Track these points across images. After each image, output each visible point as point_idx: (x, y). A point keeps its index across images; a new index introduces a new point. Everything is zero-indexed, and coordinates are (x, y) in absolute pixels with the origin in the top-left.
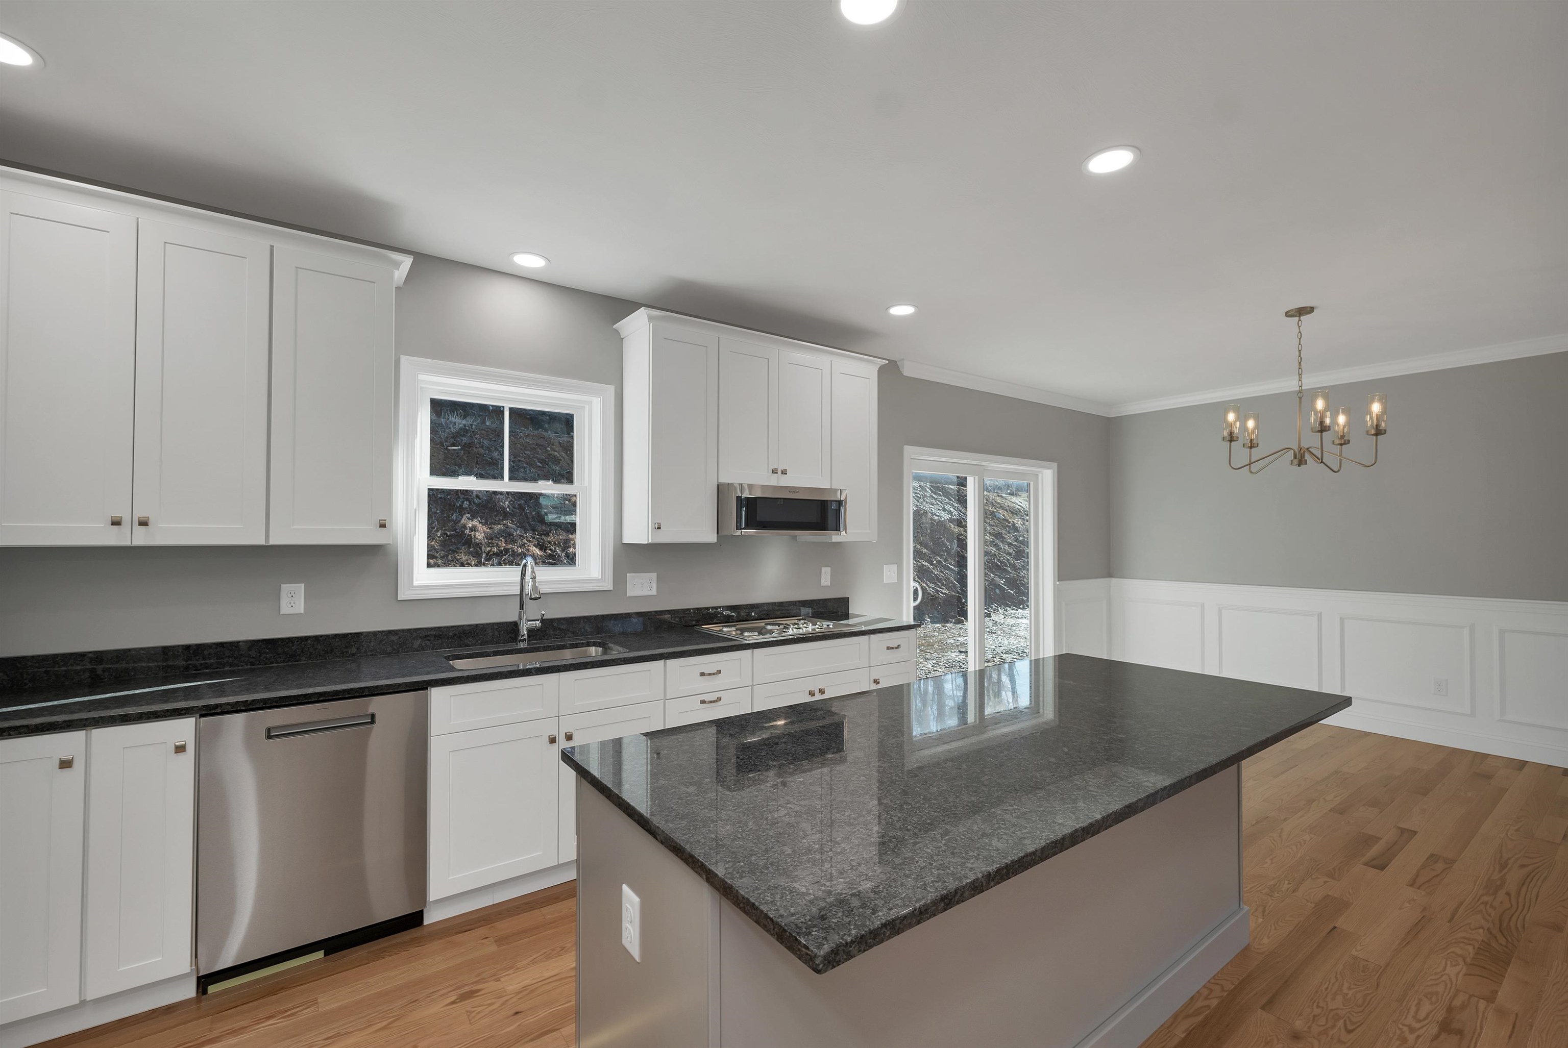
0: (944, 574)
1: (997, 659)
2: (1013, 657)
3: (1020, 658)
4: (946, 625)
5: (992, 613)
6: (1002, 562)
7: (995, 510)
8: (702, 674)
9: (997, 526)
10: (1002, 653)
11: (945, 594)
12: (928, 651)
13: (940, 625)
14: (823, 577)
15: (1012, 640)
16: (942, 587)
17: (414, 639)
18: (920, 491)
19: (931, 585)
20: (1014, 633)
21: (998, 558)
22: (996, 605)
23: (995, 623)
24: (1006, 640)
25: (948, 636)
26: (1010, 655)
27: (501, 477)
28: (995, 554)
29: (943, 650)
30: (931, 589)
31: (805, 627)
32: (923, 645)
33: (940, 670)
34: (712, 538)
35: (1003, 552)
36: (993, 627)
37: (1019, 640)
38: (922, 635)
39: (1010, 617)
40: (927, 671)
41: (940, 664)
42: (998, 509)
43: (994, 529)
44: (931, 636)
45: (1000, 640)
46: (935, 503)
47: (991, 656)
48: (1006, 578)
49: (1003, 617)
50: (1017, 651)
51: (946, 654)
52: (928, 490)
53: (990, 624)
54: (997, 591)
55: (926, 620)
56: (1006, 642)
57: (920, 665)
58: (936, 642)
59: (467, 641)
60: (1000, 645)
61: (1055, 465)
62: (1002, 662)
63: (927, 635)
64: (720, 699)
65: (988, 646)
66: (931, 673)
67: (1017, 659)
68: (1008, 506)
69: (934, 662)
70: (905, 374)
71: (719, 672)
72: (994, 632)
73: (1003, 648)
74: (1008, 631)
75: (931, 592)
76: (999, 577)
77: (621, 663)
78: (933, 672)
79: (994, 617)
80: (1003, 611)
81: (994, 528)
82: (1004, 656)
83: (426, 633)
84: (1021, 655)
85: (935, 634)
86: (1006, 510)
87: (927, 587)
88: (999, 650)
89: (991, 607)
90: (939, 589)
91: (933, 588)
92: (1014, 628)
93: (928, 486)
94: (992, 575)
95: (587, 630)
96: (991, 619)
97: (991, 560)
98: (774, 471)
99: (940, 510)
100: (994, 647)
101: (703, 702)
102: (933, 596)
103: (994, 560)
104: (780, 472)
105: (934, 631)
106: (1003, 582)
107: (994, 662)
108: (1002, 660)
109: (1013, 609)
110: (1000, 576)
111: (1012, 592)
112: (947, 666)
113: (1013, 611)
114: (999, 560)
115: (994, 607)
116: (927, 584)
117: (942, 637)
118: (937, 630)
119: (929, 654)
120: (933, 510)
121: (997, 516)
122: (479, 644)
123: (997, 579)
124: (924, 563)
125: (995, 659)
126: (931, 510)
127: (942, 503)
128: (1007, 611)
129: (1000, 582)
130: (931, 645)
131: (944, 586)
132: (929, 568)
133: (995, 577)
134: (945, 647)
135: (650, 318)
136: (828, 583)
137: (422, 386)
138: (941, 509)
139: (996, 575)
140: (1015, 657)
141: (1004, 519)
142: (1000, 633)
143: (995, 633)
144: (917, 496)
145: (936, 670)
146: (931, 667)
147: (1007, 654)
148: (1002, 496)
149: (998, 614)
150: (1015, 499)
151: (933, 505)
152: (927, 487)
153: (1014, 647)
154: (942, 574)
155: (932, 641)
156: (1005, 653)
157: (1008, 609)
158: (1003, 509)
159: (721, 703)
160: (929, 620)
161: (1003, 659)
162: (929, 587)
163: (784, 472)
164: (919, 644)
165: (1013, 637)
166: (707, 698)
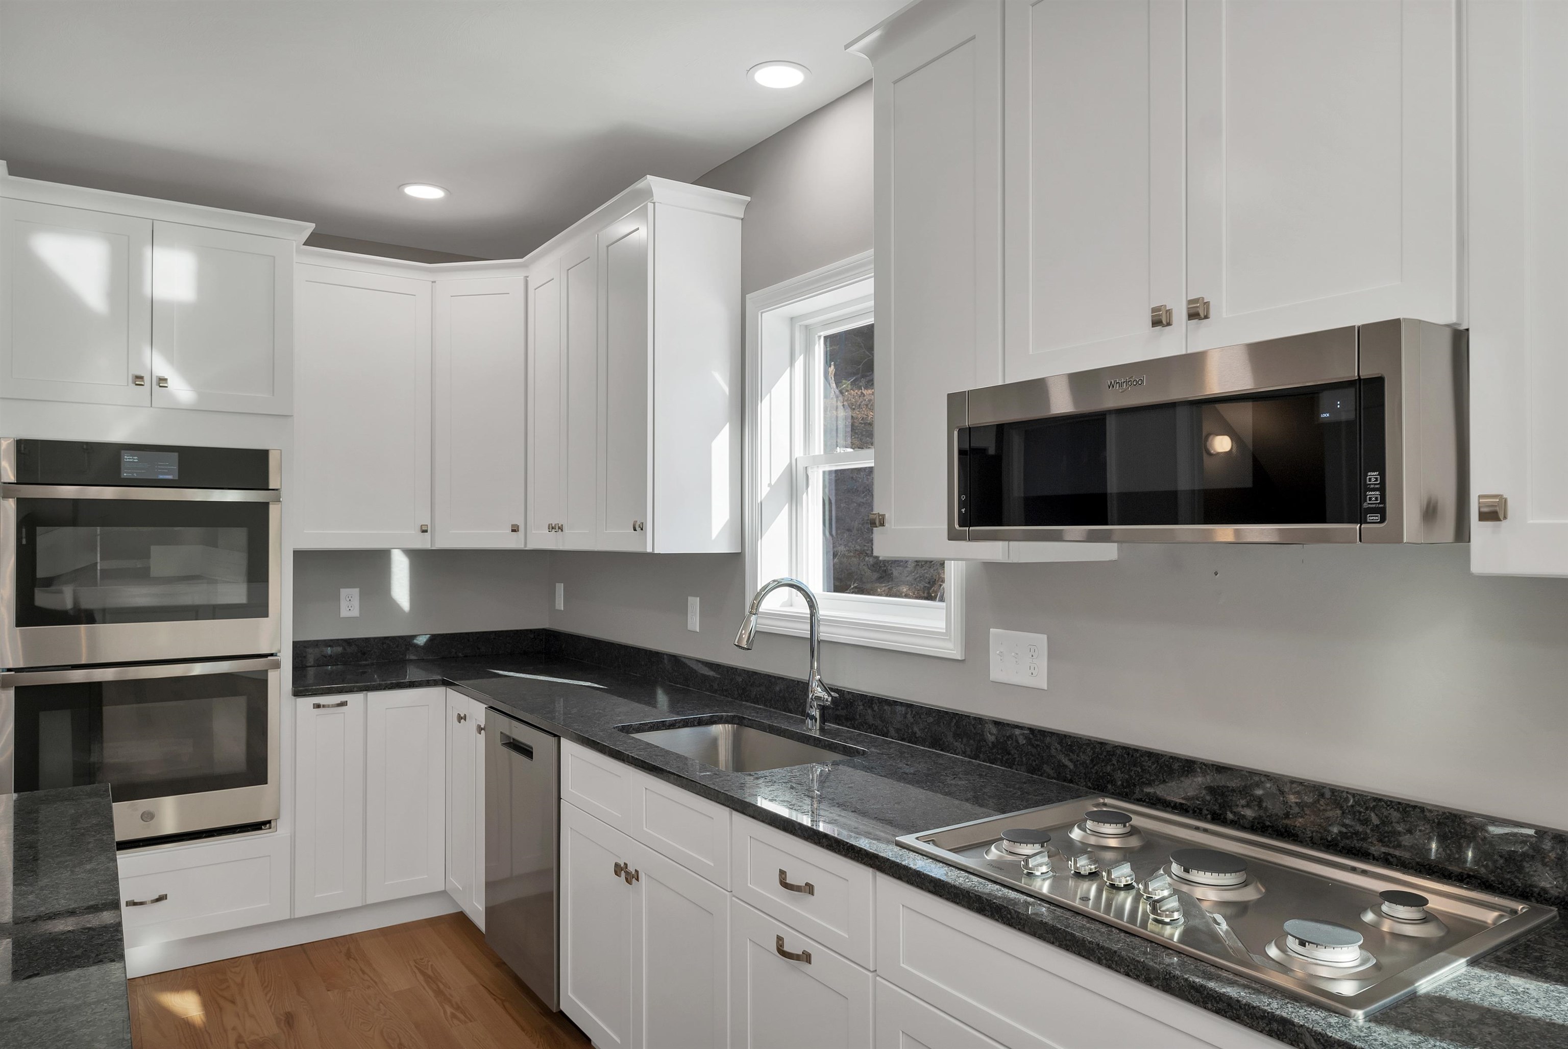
64: (807, 958)
71: (810, 890)
98: (1159, 319)
101: (780, 943)
159: (810, 969)
163: (1194, 312)
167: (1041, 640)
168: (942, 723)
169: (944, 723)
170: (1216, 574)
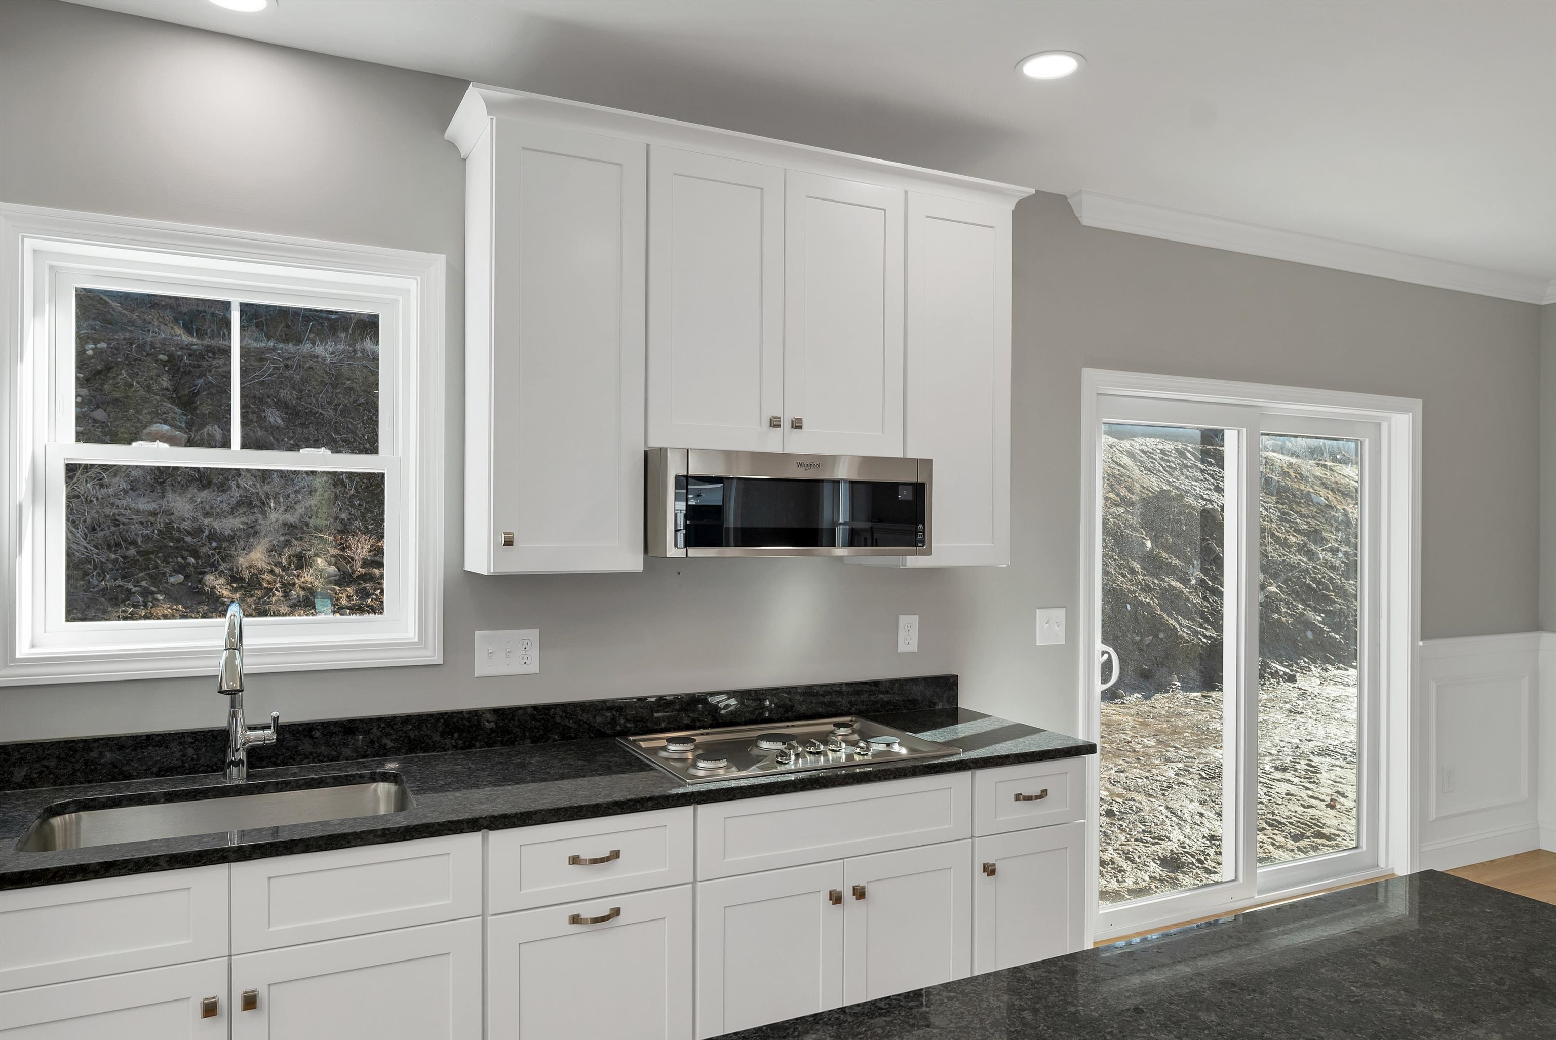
0: (1209, 602)
1: (1302, 765)
2: (1333, 762)
3: (1348, 766)
4: (1210, 694)
5: (1298, 675)
6: (1319, 583)
7: (1311, 490)
8: (575, 860)
9: (1314, 517)
10: (1313, 753)
11: (1210, 638)
12: (1172, 744)
13: (1199, 694)
14: (902, 635)
15: (1332, 729)
16: (1206, 625)
17: (14, 764)
18: (1175, 458)
19: (1185, 622)
20: (1337, 716)
21: (1313, 575)
22: (1307, 660)
23: (1304, 694)
24: (1320, 728)
25: (1210, 716)
26: (1328, 759)
27: (226, 443)
28: (1307, 569)
29: (1200, 743)
30: (1185, 630)
31: (833, 751)
32: (1164, 732)
33: (1190, 782)
34: (634, 562)
35: (1321, 565)
36: (1299, 702)
37: (1348, 729)
38: (1164, 712)
39: (1332, 683)
40: (1165, 784)
41: (1191, 770)
42: (1317, 488)
43: (1308, 523)
44: (1179, 715)
45: (1310, 727)
46: (1202, 478)
47: (1290, 758)
48: (1327, 612)
49: (1318, 681)
50: (1341, 752)
51: (1204, 751)
52: (1189, 455)
53: (1294, 694)
54: (1310, 635)
55: (1175, 685)
56: (1321, 732)
57: (1154, 771)
58: (1189, 727)
59: (128, 768)
60: (1309, 738)
61: (1418, 404)
62: (1312, 772)
63: (1173, 713)
64: (616, 912)
65: (1286, 740)
66: (1172, 787)
67: (1341, 767)
68: (1336, 483)
69: (1181, 765)
70: (1085, 222)
71: (616, 855)
72: (1300, 711)
73: (1314, 743)
74: (1324, 708)
75: (1185, 635)
76: (1315, 610)
77: (376, 840)
78: (1176, 787)
79: (1301, 681)
80: (1319, 671)
81: (1310, 520)
82: (1316, 760)
83: (41, 753)
84: (1349, 758)
85: (1189, 710)
86: (1332, 490)
87: (1177, 626)
88: (1307, 748)
89: (1297, 664)
90: (1199, 629)
91: (1189, 628)
92: (1338, 705)
93: (1189, 448)
94: (1300, 606)
95: (386, 745)
96: (1296, 685)
97: (1299, 578)
98: (775, 423)
99: (1210, 489)
100: (1298, 742)
101: (575, 919)
102: (1188, 642)
103: (1305, 578)
104: (787, 424)
105: (1187, 705)
106: (1320, 619)
107: (1296, 770)
108: (1311, 769)
109: (1339, 668)
110: (1315, 607)
111: (1337, 637)
112: (1204, 775)
113: (1339, 671)
114: (1314, 580)
115: (1303, 664)
116: (1177, 620)
117: (1200, 717)
118: (1193, 703)
119: (1172, 749)
120: (1198, 489)
121: (1315, 500)
122: (152, 773)
123: (1310, 614)
124: (1173, 583)
125: (1298, 766)
126: (1195, 490)
127: (1213, 478)
128: (1326, 670)
129: (1315, 619)
130: (1179, 733)
131: (1209, 624)
132: (1182, 592)
133: (1305, 610)
134: (1204, 737)
135: (492, 107)
136: (913, 647)
137: (53, 263)
138: (1212, 487)
139: (1309, 606)
140: (1337, 763)
141: (1327, 506)
142: (1310, 714)
143: (1302, 713)
144: (1170, 467)
145: (1183, 783)
146: (1173, 776)
147: (1321, 755)
148: (1325, 466)
149: (1310, 676)
150: (1348, 470)
151: (1196, 481)
152: (1189, 451)
153: (1336, 743)
154: (1206, 604)
155: (1180, 723)
156: (1319, 755)
157: (1330, 667)
158: (1327, 488)
159: (620, 920)
160: (1178, 684)
161: (1314, 767)
162: (1180, 625)
163: (797, 425)
164: (1157, 730)
165: (1335, 722)
166: (588, 911)
167: (533, 634)
168: (425, 727)
169: (427, 726)
170: (679, 573)
